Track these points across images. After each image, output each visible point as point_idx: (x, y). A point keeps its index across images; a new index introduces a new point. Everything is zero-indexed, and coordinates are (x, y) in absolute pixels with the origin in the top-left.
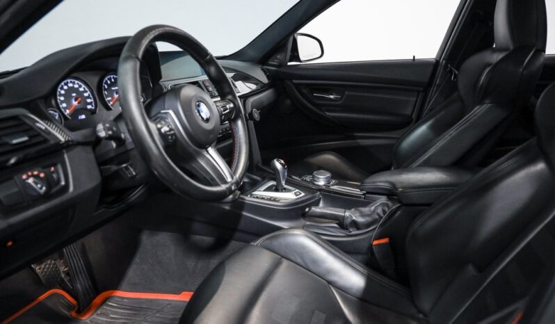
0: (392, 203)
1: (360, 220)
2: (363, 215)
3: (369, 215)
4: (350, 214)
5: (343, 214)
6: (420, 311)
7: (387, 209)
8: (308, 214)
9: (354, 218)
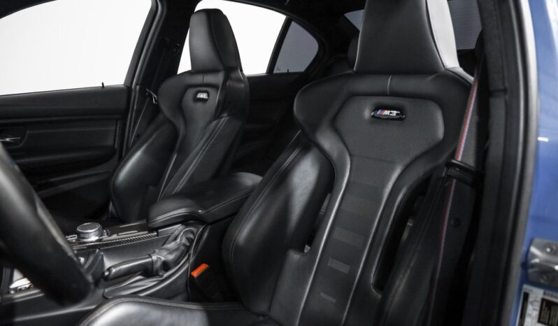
0: (195, 227)
1: (171, 257)
2: (171, 252)
3: (176, 250)
4: (159, 257)
5: (149, 260)
6: (258, 315)
7: (192, 236)
8: (111, 277)
9: (163, 259)
